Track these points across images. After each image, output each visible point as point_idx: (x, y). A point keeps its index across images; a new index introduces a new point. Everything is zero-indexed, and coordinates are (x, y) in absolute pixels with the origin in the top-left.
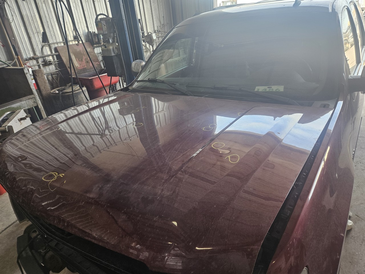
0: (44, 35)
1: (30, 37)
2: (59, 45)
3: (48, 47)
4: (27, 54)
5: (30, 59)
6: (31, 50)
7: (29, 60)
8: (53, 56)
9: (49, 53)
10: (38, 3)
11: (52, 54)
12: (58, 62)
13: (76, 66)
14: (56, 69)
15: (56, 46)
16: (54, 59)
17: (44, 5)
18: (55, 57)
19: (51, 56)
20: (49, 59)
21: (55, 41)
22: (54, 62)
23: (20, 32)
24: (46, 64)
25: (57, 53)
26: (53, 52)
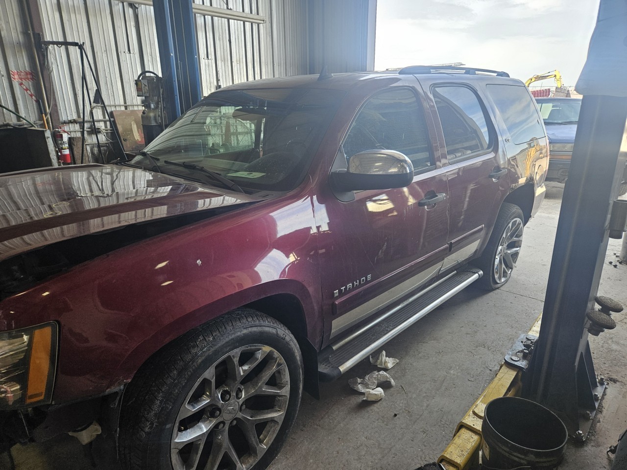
0: (98, 93)
1: (76, 94)
2: (118, 109)
3: (101, 110)
4: (68, 115)
5: (71, 122)
6: (75, 111)
7: (69, 123)
8: (105, 122)
9: (101, 117)
10: (97, 52)
11: (104, 119)
12: (111, 130)
13: (136, 139)
14: (107, 140)
15: (113, 109)
16: (106, 126)
17: (104, 55)
18: (108, 123)
19: (103, 122)
20: (99, 125)
21: (112, 103)
22: (106, 130)
23: (64, 87)
24: (95, 131)
25: (112, 119)
26: (107, 118)
